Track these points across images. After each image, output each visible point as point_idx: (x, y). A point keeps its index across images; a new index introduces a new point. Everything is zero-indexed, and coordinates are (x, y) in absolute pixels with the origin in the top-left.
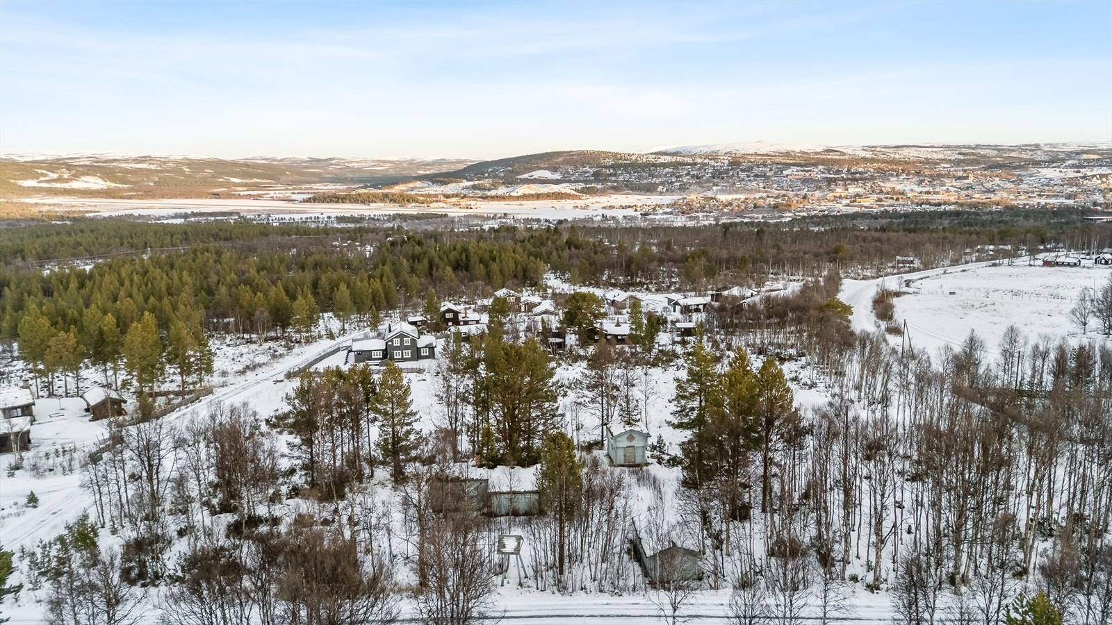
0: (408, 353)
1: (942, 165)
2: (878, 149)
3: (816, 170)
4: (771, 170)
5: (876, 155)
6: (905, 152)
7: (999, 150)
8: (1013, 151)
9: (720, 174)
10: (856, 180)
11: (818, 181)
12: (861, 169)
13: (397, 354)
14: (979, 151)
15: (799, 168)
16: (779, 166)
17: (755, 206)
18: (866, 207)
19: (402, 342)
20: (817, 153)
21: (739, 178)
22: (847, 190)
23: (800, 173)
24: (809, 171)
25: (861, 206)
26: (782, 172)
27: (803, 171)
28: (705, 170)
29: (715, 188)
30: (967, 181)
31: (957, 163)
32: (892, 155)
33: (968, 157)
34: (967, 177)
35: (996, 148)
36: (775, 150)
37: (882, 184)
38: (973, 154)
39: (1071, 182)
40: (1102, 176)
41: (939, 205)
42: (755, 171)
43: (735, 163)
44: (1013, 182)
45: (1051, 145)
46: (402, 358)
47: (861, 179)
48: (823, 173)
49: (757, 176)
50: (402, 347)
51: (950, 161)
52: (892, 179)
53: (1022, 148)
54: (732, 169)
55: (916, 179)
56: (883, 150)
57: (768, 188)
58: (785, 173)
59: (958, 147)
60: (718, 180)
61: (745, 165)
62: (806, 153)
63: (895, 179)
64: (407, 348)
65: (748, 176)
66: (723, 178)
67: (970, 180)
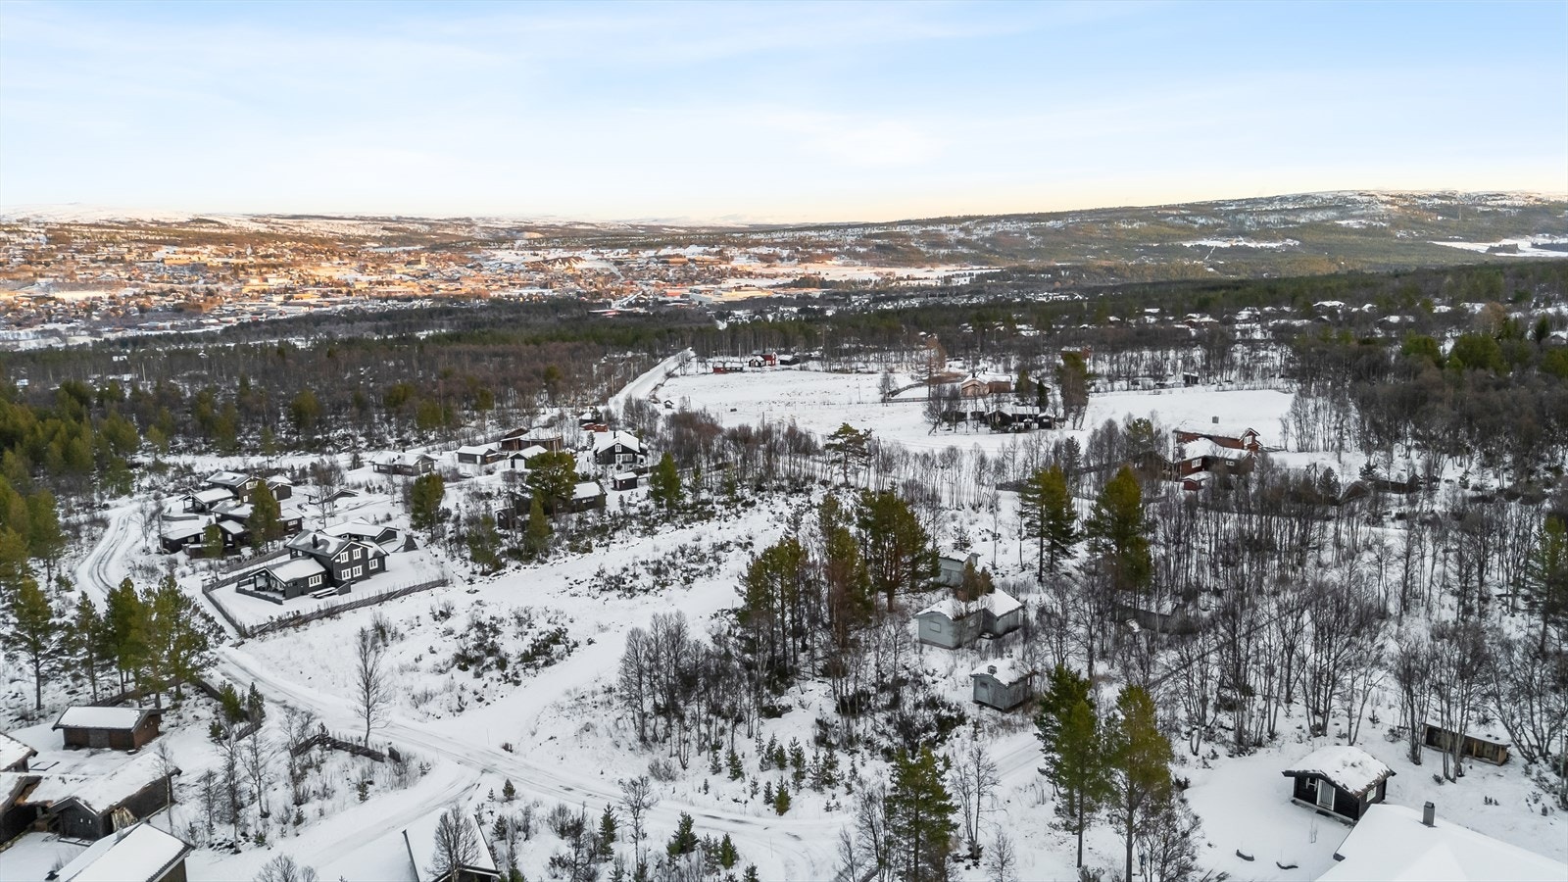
1: (368, 244)
2: (274, 220)
3: (206, 251)
4: (130, 251)
5: (273, 228)
6: (314, 224)
7: (430, 225)
8: (447, 226)
9: (40, 256)
10: (274, 266)
11: (217, 268)
12: (271, 251)
13: (346, 575)
14: (407, 226)
15: (176, 249)
16: (142, 245)
17: (142, 309)
18: (315, 306)
19: (351, 555)
20: (181, 224)
21: (78, 263)
22: (266, 280)
23: (181, 256)
24: (198, 253)
25: (307, 305)
26: (150, 254)
27: (185, 252)
28: (7, 251)
29: (40, 280)
30: (419, 267)
31: (387, 242)
32: (297, 229)
33: (395, 234)
34: (418, 262)
35: (422, 221)
36: (110, 218)
37: (312, 272)
38: (401, 230)
39: (536, 267)
40: (565, 260)
41: (409, 299)
42: (105, 252)
43: (59, 236)
44: (471, 267)
45: (484, 219)
46: (353, 578)
47: (281, 265)
48: (218, 256)
49: (108, 260)
50: (351, 564)
51: (375, 240)
52: (323, 264)
53: (454, 222)
54: (59, 250)
55: (355, 264)
56: (280, 221)
57: (137, 278)
58: (157, 255)
59: (383, 220)
60: (40, 267)
61: (79, 243)
62: (164, 224)
63: (328, 264)
64: (357, 563)
65: (93, 261)
66: (47, 264)
67: (423, 265)
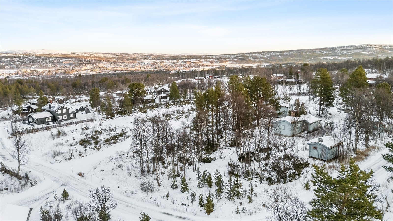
0: (65, 117)
2: (90, 54)
3: (73, 60)
4: (55, 60)
5: (90, 55)
6: (100, 54)
7: (128, 55)
8: (132, 55)
9: (33, 61)
10: (89, 63)
11: (75, 64)
12: (89, 60)
13: (60, 118)
14: (122, 55)
15: (66, 59)
16: (58, 59)
17: (56, 73)
18: (98, 72)
19: (62, 111)
20: (68, 54)
21: (42, 63)
22: (87, 67)
23: (67, 61)
24: (71, 60)
25: (96, 72)
26: (60, 61)
27: (68, 60)
28: (25, 60)
29: (33, 67)
30: (125, 64)
31: (118, 58)
32: (96, 56)
33: (119, 57)
34: (124, 63)
35: (126, 54)
36: (52, 53)
37: (98, 65)
38: (121, 56)
39: (153, 64)
40: (160, 62)
41: (121, 71)
42: (48, 60)
43: (38, 57)
44: (137, 64)
45: (141, 53)
46: (63, 119)
47: (91, 63)
48: (76, 61)
49: (50, 62)
50: (62, 114)
51: (114, 58)
52: (101, 63)
53: (134, 54)
54: (38, 59)
55: (109, 63)
56: (92, 54)
57: (56, 66)
58: (61, 61)
59: (117, 54)
60: (33, 64)
61: (43, 58)
62: (64, 54)
63: (102, 63)
64: (65, 114)
65: (46, 62)
66: (35, 63)
67: (125, 63)
